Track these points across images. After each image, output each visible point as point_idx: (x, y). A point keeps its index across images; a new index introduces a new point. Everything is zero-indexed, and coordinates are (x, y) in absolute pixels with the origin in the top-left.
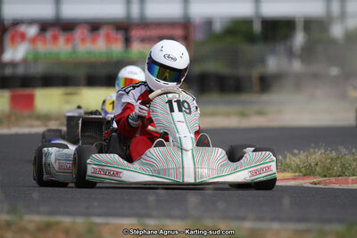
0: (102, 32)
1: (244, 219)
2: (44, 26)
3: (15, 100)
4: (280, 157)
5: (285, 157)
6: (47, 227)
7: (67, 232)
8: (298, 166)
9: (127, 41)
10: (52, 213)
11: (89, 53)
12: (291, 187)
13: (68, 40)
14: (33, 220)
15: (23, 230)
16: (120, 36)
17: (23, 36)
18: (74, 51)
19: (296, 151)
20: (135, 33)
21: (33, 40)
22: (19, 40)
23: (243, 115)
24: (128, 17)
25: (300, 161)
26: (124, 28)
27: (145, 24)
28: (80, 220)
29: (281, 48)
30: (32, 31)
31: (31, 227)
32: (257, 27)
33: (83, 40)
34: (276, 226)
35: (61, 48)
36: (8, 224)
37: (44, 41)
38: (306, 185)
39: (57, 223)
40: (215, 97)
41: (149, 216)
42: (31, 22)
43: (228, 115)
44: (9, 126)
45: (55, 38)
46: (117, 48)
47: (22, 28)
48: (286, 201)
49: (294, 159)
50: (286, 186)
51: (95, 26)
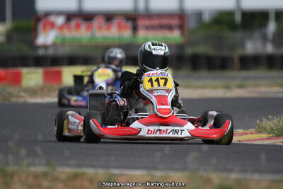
0: (116, 22)
1: (231, 171)
2: (70, 16)
3: (47, 76)
4: (258, 122)
5: (261, 121)
6: (75, 177)
7: (91, 180)
8: (272, 129)
9: (135, 29)
10: (79, 166)
11: (104, 38)
12: (266, 145)
13: (88, 28)
14: (64, 171)
15: (56, 179)
16: (129, 24)
17: (53, 25)
18: (93, 37)
19: (270, 117)
20: (141, 23)
21: (61, 28)
22: (50, 28)
23: (227, 87)
24: (136, 9)
25: (274, 125)
26: (132, 18)
27: (149, 15)
28: (101, 172)
29: (257, 34)
30: (60, 20)
31: (63, 177)
32: (238, 18)
33: (100, 28)
34: (256, 176)
35: (82, 34)
36: (45, 175)
37: (69, 28)
38: (278, 144)
39: (83, 174)
40: (204, 73)
41: (155, 168)
42: (59, 13)
43: (215, 87)
44: (42, 97)
45: (78, 26)
46: (127, 34)
47: (52, 18)
48: (263, 157)
49: (269, 123)
50: (262, 145)
51: (109, 17)
